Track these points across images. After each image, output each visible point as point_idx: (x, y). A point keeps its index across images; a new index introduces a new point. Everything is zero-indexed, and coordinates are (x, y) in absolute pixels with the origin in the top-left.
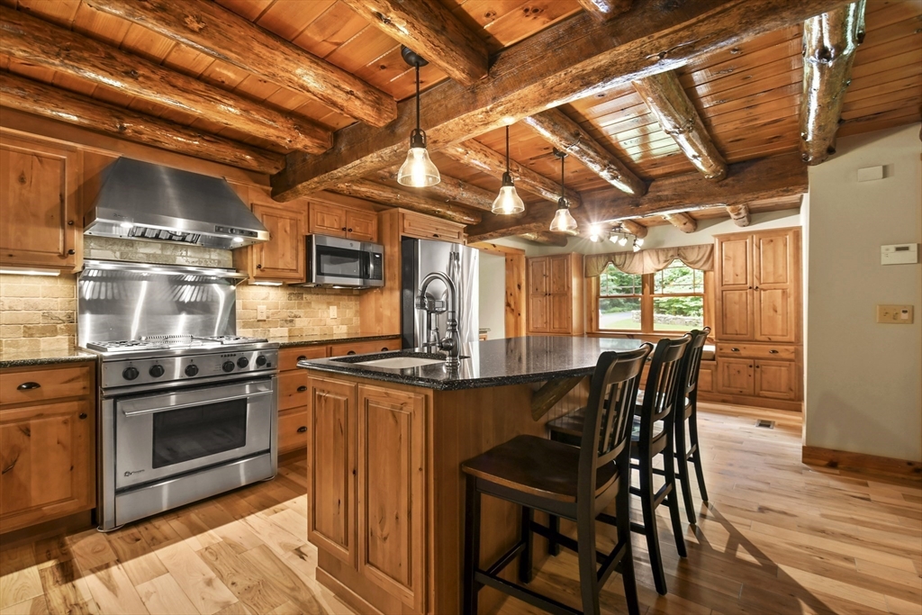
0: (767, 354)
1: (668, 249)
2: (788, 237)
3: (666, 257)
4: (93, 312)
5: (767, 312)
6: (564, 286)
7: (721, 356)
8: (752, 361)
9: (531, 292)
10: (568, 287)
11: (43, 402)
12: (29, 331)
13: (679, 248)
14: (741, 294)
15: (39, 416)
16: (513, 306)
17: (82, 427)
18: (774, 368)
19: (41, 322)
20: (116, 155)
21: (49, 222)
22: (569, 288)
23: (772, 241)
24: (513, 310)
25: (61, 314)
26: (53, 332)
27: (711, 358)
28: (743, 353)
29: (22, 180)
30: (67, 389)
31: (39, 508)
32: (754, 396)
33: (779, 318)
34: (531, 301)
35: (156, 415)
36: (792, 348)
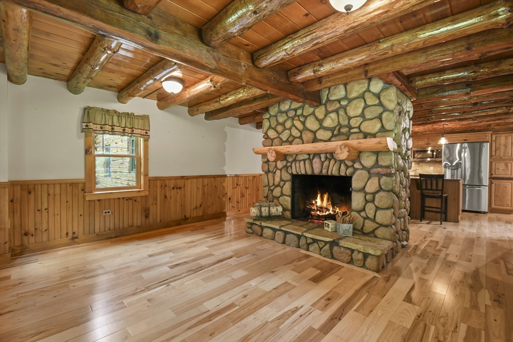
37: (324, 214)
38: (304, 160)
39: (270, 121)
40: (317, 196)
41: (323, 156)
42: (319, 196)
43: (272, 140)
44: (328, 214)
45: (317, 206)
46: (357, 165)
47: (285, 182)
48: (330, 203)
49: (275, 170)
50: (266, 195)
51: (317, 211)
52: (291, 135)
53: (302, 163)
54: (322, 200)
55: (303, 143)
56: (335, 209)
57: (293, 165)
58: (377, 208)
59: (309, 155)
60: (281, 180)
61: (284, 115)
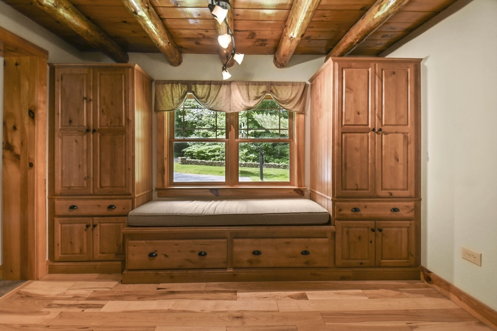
0: (388, 213)
1: (260, 84)
2: (409, 70)
3: (257, 93)
5: (390, 162)
6: (120, 119)
7: (338, 219)
8: (373, 222)
9: (59, 125)
10: (128, 120)
13: (272, 84)
14: (363, 138)
16: (18, 150)
18: (394, 229)
22: (130, 122)
23: (394, 73)
24: (17, 157)
27: (326, 221)
28: (364, 213)
32: (375, 267)
33: (401, 167)
34: (58, 142)
36: (411, 204)
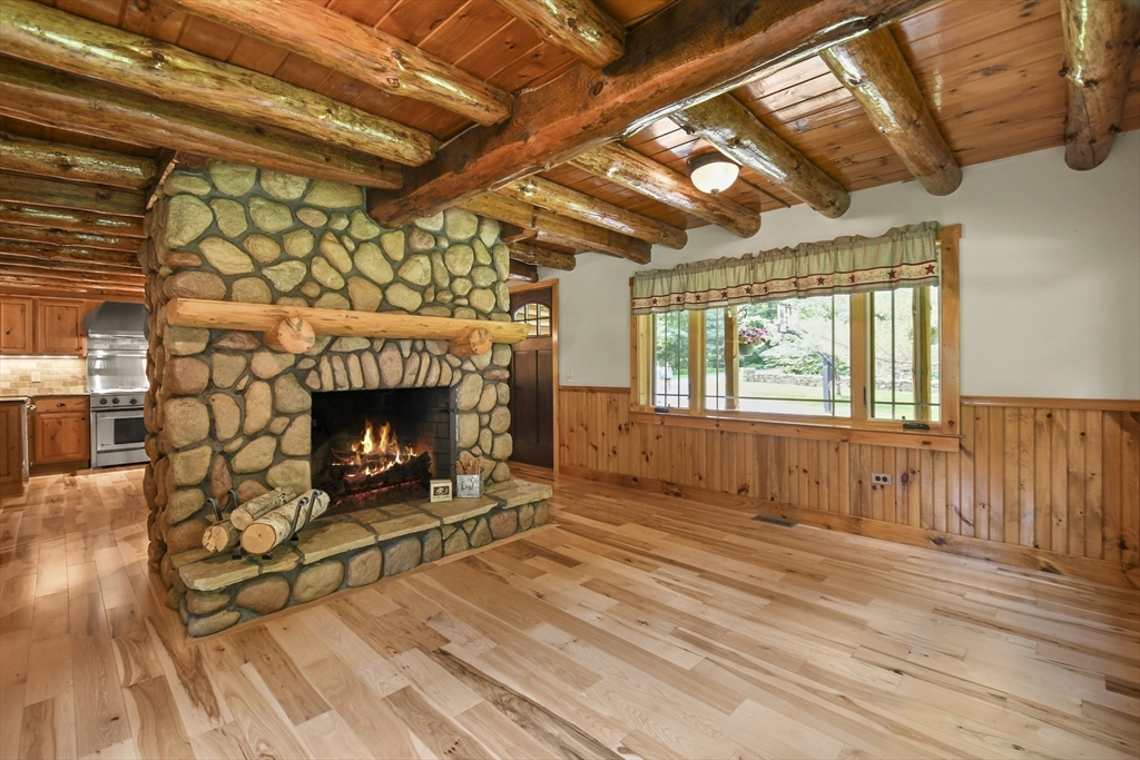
4: (100, 374)
11: (67, 412)
12: (65, 384)
15: (65, 417)
17: (83, 424)
19: (71, 380)
20: (102, 301)
21: (71, 335)
25: (80, 376)
26: (76, 384)
29: (59, 318)
30: (77, 407)
31: (65, 455)
35: (116, 420)
37: (382, 469)
38: (359, 353)
39: (213, 210)
40: (365, 433)
41: (406, 346)
42: (368, 432)
43: (229, 280)
44: (391, 468)
45: (362, 456)
46: (468, 366)
47: (292, 416)
48: (394, 441)
49: (243, 383)
50: (200, 474)
51: (364, 468)
52: (309, 278)
53: (353, 360)
54: (376, 438)
55: (352, 308)
56: (406, 451)
57: (325, 366)
58: (495, 435)
59: (371, 339)
60: (277, 413)
61: (286, 213)
